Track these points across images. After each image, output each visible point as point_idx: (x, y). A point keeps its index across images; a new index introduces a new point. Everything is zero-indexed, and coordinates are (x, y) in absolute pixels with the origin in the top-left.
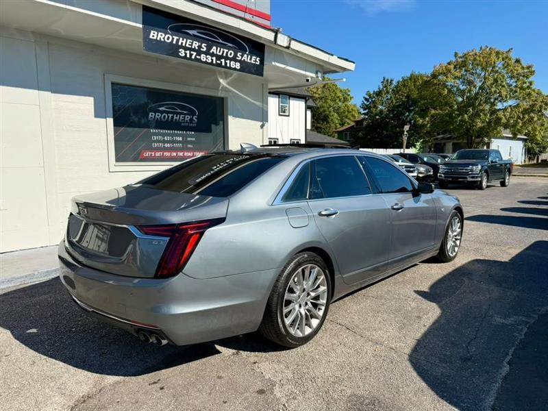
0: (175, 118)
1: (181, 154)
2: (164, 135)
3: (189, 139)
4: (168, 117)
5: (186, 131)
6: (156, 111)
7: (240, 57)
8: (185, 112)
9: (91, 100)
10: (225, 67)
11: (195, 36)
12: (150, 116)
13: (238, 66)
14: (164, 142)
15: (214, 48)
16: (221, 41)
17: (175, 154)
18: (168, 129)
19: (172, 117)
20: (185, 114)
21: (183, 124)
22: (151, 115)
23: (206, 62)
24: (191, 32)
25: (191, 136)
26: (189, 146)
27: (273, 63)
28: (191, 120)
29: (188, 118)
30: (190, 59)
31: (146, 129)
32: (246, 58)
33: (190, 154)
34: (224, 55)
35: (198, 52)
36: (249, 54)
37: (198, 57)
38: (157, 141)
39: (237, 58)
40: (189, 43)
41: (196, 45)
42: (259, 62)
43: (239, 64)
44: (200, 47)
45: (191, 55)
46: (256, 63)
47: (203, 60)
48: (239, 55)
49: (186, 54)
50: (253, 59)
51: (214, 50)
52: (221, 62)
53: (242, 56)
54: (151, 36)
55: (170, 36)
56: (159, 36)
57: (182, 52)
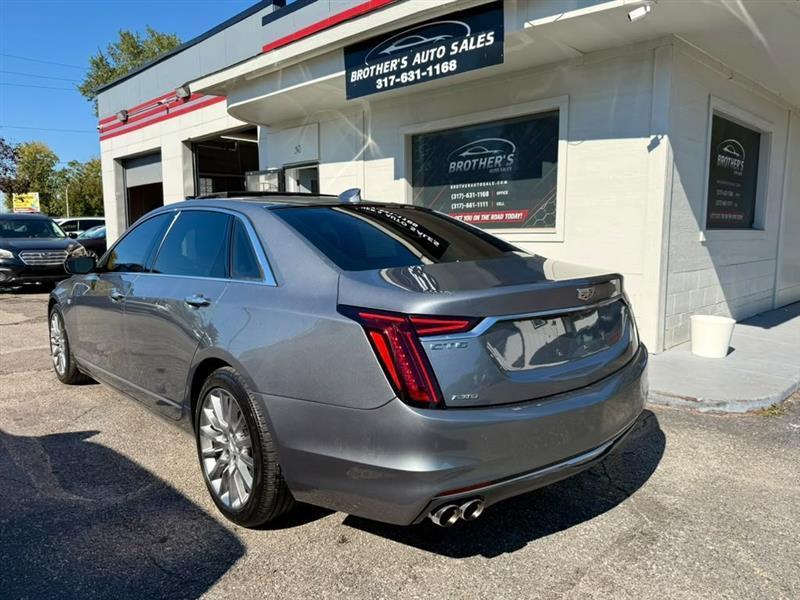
0: (481, 163)
1: (486, 217)
2: (465, 191)
3: (498, 193)
4: (472, 164)
5: (496, 182)
6: (457, 158)
7: (456, 49)
8: (496, 151)
9: (391, 161)
10: (435, 76)
11: (392, 52)
12: (451, 167)
13: (453, 65)
14: (466, 201)
15: (418, 55)
16: (426, 40)
17: (477, 218)
18: (470, 182)
19: (478, 163)
20: (496, 155)
21: (491, 171)
22: (453, 166)
23: (408, 83)
24: (387, 51)
25: (502, 188)
26: (499, 204)
27: (527, 25)
28: (505, 161)
29: (499, 160)
30: (389, 87)
31: (445, 187)
32: (467, 45)
33: (499, 217)
34: (432, 58)
35: (398, 73)
36: (471, 36)
37: (398, 80)
38: (457, 201)
39: (452, 53)
40: (386, 66)
41: (394, 64)
42: (492, 40)
43: (455, 61)
44: (400, 64)
45: (389, 81)
46: (487, 44)
47: (403, 81)
48: (454, 47)
49: (383, 83)
50: (480, 40)
51: (418, 59)
52: (428, 72)
53: (459, 46)
54: (352, 80)
55: (367, 69)
56: (357, 75)
57: (379, 83)
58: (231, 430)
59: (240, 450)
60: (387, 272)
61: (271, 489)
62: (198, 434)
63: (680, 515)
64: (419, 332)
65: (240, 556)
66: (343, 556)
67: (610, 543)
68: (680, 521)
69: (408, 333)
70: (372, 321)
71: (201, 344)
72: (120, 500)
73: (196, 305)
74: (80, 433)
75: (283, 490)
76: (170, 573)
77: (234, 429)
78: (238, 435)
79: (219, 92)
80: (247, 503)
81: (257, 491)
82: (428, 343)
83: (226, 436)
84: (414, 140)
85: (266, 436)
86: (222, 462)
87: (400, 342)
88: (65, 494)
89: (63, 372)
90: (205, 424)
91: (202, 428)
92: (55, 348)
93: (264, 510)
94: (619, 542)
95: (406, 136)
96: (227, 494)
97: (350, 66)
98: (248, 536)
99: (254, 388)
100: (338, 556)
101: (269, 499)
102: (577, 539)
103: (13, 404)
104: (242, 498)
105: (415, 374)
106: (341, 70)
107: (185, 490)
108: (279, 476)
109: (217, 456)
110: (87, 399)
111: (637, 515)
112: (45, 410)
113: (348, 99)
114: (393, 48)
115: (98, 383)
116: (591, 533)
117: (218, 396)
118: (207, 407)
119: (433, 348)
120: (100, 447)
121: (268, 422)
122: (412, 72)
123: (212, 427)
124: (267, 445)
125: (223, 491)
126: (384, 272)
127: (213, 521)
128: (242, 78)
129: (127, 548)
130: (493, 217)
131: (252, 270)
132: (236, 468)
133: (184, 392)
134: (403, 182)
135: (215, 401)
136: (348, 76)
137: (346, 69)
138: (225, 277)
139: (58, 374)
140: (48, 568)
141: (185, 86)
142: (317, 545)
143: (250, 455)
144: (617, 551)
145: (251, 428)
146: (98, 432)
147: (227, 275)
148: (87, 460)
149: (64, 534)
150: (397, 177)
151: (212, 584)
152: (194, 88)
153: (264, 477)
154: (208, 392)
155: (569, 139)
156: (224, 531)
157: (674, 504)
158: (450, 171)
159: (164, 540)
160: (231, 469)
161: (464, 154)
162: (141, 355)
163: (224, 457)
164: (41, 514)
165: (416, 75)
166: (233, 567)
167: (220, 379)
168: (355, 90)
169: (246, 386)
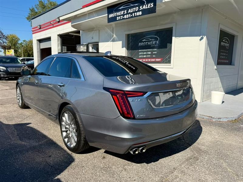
0: (148, 43)
1: (150, 60)
2: (143, 52)
3: (154, 53)
4: (146, 43)
5: (153, 49)
6: (141, 42)
8: (153, 40)
10: (135, 16)
11: (122, 9)
12: (139, 44)
14: (143, 55)
15: (130, 10)
16: (132, 5)
17: (147, 60)
18: (145, 49)
19: (147, 43)
20: (153, 41)
21: (151, 46)
22: (140, 44)
24: (120, 8)
25: (155, 51)
26: (154, 56)
28: (156, 43)
29: (154, 42)
31: (137, 50)
32: (145, 7)
33: (154, 60)
34: (134, 11)
35: (123, 15)
36: (146, 4)
37: (123, 17)
38: (141, 55)
39: (140, 9)
40: (120, 13)
41: (122, 12)
42: (152, 5)
43: (141, 12)
44: (124, 12)
45: (121, 18)
46: (151, 7)
47: (125, 18)
48: (141, 7)
49: (119, 18)
50: (149, 5)
51: (130, 11)
52: (133, 15)
53: (142, 7)
54: (109, 17)
55: (114, 14)
56: (111, 16)
57: (118, 18)
58: (71, 124)
59: (73, 130)
60: (119, 77)
61: (82, 142)
62: (61, 125)
63: (206, 152)
64: (128, 96)
65: (73, 162)
66: (104, 162)
67: (185, 160)
68: (206, 154)
69: (124, 96)
70: (114, 92)
71: (62, 98)
72: (37, 144)
73: (61, 86)
74: (25, 123)
75: (86, 143)
76: (52, 167)
77: (72, 124)
78: (73, 125)
79: (69, 20)
80: (75, 146)
81: (78, 143)
82: (130, 99)
83: (69, 126)
84: (128, 36)
85: (81, 126)
86: (68, 133)
87: (122, 99)
88: (20, 142)
89: (20, 105)
90: (63, 122)
91: (62, 123)
92: (18, 98)
93: (80, 148)
94: (187, 160)
95: (126, 34)
96: (69, 143)
97: (109, 13)
98: (75, 156)
99: (78, 112)
100: (102, 162)
101: (82, 145)
102: (174, 159)
103: (5, 114)
104: (74, 144)
105: (126, 109)
106: (106, 14)
107: (57, 141)
108: (85, 138)
109: (66, 131)
110: (28, 113)
111: (193, 152)
112: (15, 116)
113: (108, 23)
114: (122, 7)
115: (31, 108)
116: (179, 157)
117: (67, 114)
118: (63, 117)
119: (132, 101)
120: (31, 128)
121: (82, 122)
122: (128, 15)
123: (65, 123)
124: (81, 129)
125: (68, 142)
126: (118, 77)
127: (65, 151)
128: (76, 16)
129: (39, 158)
130: (152, 60)
131: (77, 76)
132: (72, 135)
133: (57, 112)
134: (124, 49)
135: (66, 115)
136: (108, 16)
137: (108, 14)
138: (69, 78)
139: (19, 105)
140: (15, 164)
141: (58, 18)
142: (96, 159)
143: (76, 131)
144: (186, 162)
145: (77, 123)
146: (31, 123)
147: (70, 77)
148: (27, 132)
149: (20, 154)
150: (123, 47)
151: (64, 170)
152: (61, 18)
153: (80, 138)
154: (64, 113)
155: (176, 37)
156: (68, 154)
157: (204, 149)
158: (139, 46)
159: (50, 156)
160: (70, 136)
161: (143, 41)
162: (44, 100)
163: (68, 132)
164: (13, 148)
165: (129, 16)
166: (71, 165)
167: (67, 108)
168: (110, 20)
169: (75, 111)
